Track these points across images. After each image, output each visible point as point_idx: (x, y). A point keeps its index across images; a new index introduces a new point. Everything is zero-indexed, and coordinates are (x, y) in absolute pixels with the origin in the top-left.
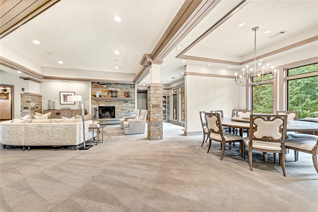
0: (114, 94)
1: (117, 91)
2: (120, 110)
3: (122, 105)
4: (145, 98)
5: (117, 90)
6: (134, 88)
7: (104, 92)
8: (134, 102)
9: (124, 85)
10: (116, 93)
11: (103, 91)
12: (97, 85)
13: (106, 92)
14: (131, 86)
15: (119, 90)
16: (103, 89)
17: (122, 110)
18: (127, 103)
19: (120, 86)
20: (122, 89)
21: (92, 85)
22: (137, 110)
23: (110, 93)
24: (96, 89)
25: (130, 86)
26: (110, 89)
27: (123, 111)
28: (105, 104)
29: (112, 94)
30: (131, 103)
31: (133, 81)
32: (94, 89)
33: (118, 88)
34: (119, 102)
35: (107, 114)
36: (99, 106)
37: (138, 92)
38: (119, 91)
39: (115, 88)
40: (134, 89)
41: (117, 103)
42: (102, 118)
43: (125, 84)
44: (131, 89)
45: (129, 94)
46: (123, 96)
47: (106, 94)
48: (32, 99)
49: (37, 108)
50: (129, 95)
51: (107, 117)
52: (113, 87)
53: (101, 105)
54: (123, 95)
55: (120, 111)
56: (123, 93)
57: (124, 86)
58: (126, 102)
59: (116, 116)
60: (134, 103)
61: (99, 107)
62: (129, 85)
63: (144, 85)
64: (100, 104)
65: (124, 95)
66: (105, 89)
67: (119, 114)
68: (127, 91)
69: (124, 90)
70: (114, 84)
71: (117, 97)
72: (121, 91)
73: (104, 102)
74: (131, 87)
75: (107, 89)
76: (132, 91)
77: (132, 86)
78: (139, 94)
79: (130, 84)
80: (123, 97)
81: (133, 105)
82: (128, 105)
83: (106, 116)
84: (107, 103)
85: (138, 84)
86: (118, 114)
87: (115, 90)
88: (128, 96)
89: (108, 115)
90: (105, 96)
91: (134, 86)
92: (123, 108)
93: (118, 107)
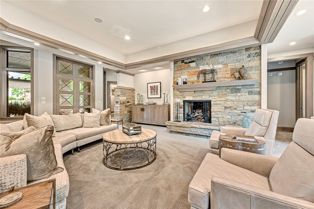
0: (209, 77)
1: (214, 70)
2: (221, 108)
3: (227, 98)
4: (292, 82)
5: (216, 67)
6: (259, 55)
7: (192, 75)
8: (258, 89)
9: (231, 55)
10: (213, 75)
11: (190, 74)
12: (181, 66)
13: (195, 74)
14: (248, 53)
15: (220, 66)
16: (190, 70)
17: (226, 108)
18: (239, 94)
19: (221, 59)
20: (226, 65)
21: (174, 66)
22: (268, 112)
23: (201, 76)
24: (180, 72)
25: (245, 54)
26: (202, 68)
27: (228, 111)
28: (194, 97)
29: (205, 77)
30: (250, 93)
31: (255, 36)
32: (177, 72)
33: (219, 63)
34: (220, 91)
35: (199, 113)
36: (184, 99)
37: (269, 71)
38: (220, 69)
39: (211, 66)
40: (257, 59)
41: (215, 93)
42: (188, 120)
43: (233, 52)
44: (249, 59)
45: (242, 71)
46: (230, 78)
47: (195, 78)
48: (122, 93)
49: (128, 102)
50: (242, 73)
51: (197, 119)
52: (208, 64)
53: (188, 98)
54: (229, 75)
55: (222, 110)
56: (229, 72)
57: (232, 57)
58: (236, 90)
59: (212, 119)
60: (260, 93)
61: (184, 102)
62: (244, 52)
63: (293, 44)
64: (185, 97)
65: (232, 75)
66: (194, 70)
67: (220, 116)
68: (238, 65)
69: (231, 66)
70: (209, 57)
71: (216, 81)
72: (225, 69)
73: (191, 93)
74: (249, 56)
75: (197, 70)
76: (254, 63)
77: (252, 52)
78: (272, 73)
79: (248, 49)
80: (229, 80)
81: (257, 97)
82: (242, 98)
83: (196, 117)
84: (196, 94)
85: (271, 40)
86: (217, 116)
87: (212, 68)
88: (241, 77)
89: (199, 117)
90: (193, 83)
91: (258, 51)
92: (229, 104)
93: (218, 102)
